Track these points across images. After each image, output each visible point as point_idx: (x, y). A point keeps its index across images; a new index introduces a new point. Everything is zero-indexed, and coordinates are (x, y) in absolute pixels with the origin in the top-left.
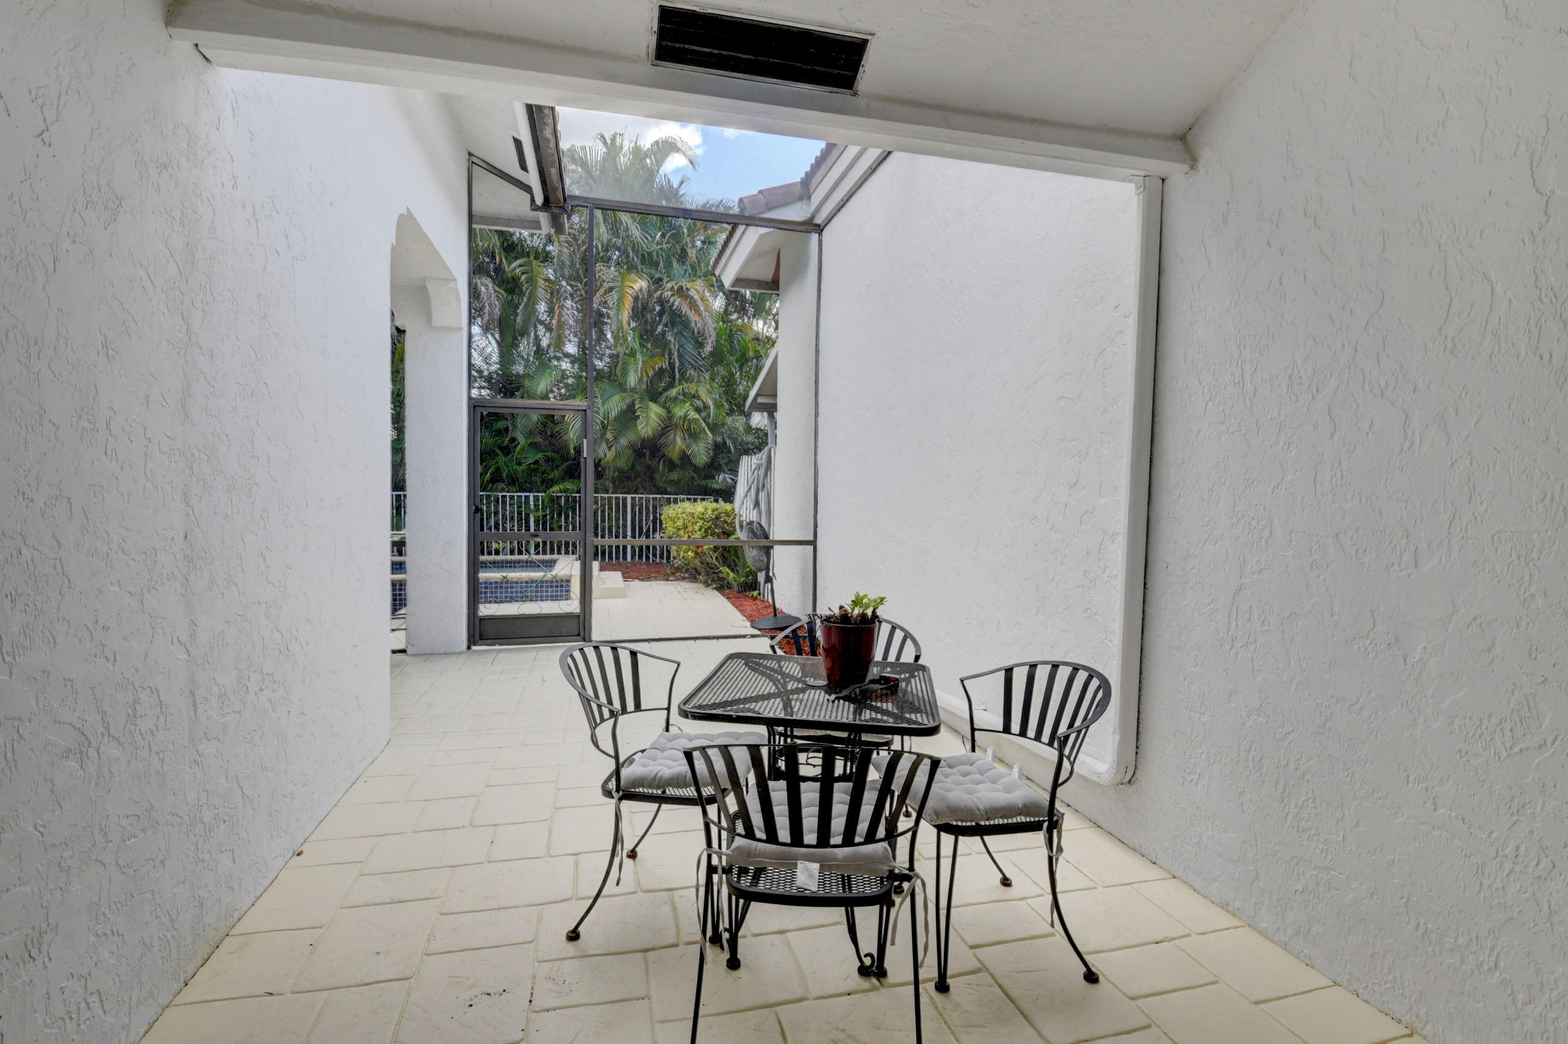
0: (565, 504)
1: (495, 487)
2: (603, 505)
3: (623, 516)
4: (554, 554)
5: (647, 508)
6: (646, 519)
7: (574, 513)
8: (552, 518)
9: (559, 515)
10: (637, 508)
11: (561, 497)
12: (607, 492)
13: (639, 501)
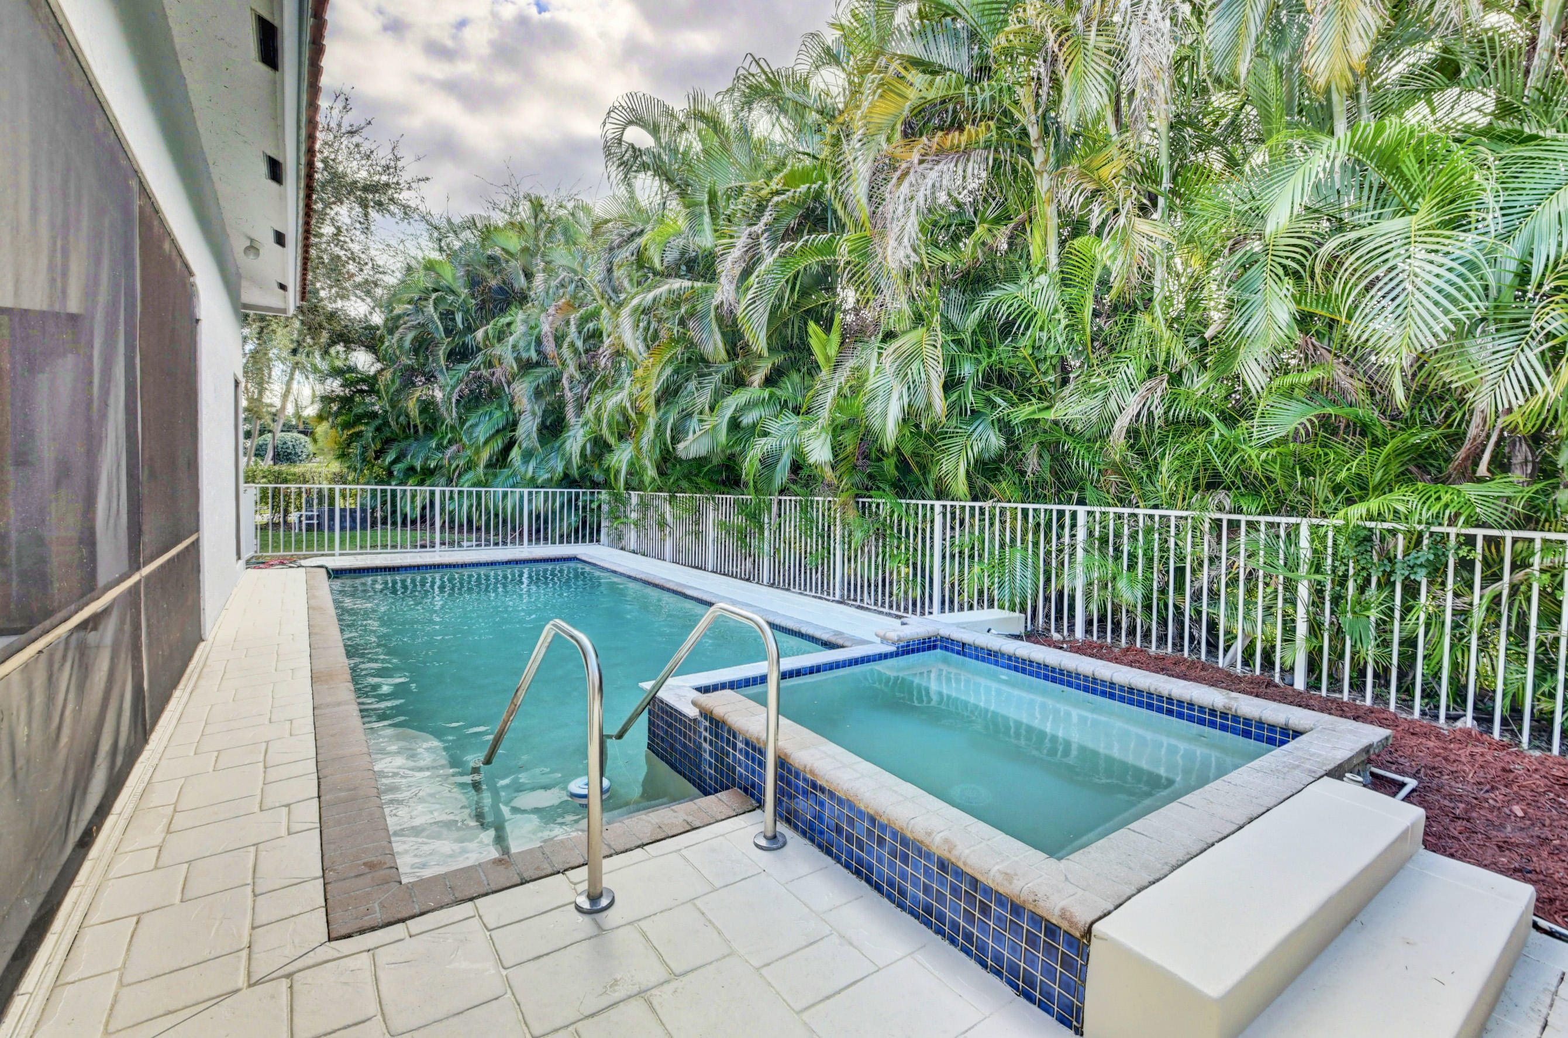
0: (1405, 554)
1: (1205, 500)
7: (1437, 579)
9: (1387, 582)
11: (1393, 534)
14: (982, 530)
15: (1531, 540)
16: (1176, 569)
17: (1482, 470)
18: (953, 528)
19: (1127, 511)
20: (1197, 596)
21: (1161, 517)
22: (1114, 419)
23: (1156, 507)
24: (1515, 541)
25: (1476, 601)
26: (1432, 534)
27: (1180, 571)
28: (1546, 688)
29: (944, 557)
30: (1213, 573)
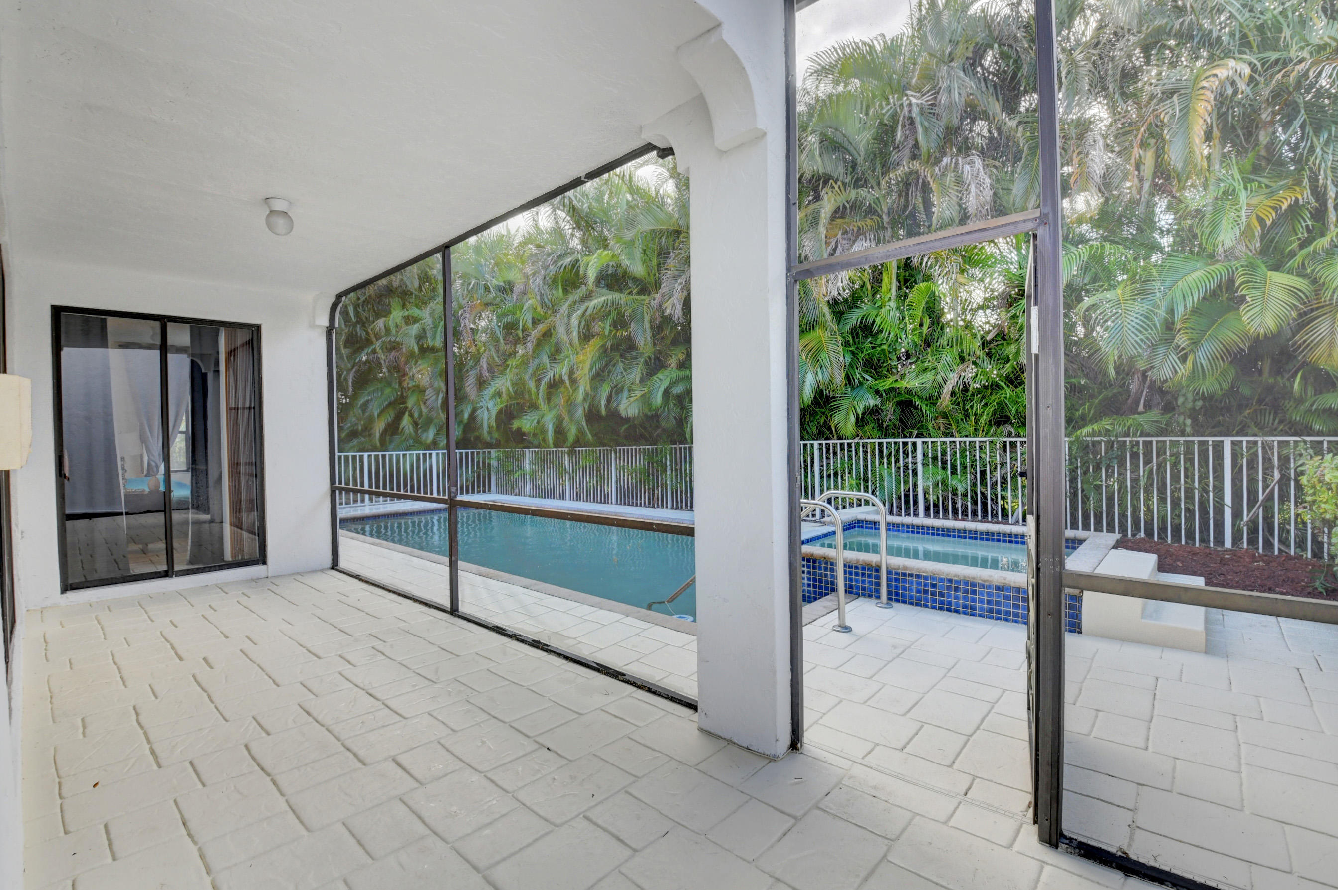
0: (1106, 453)
1: (999, 431)
2: (1176, 456)
3: (1214, 472)
4: (1077, 529)
5: (1267, 460)
6: (1265, 480)
7: (1122, 464)
8: (1085, 473)
9: (1097, 468)
10: (1245, 461)
11: (1099, 443)
12: (1183, 433)
13: (1249, 449)
14: (850, 458)
15: (1165, 442)
16: (981, 471)
17: (1141, 408)
18: (828, 458)
19: (948, 440)
20: (993, 486)
21: (970, 442)
22: (941, 387)
23: (967, 436)
24: (1157, 442)
25: (1142, 473)
26: (1118, 442)
27: (983, 473)
28: (1177, 512)
29: (822, 477)
30: (1003, 472)
